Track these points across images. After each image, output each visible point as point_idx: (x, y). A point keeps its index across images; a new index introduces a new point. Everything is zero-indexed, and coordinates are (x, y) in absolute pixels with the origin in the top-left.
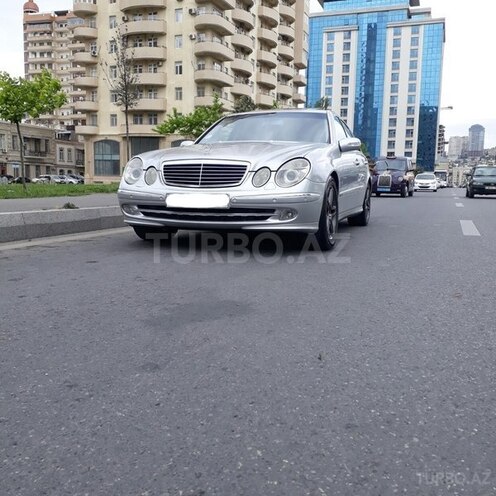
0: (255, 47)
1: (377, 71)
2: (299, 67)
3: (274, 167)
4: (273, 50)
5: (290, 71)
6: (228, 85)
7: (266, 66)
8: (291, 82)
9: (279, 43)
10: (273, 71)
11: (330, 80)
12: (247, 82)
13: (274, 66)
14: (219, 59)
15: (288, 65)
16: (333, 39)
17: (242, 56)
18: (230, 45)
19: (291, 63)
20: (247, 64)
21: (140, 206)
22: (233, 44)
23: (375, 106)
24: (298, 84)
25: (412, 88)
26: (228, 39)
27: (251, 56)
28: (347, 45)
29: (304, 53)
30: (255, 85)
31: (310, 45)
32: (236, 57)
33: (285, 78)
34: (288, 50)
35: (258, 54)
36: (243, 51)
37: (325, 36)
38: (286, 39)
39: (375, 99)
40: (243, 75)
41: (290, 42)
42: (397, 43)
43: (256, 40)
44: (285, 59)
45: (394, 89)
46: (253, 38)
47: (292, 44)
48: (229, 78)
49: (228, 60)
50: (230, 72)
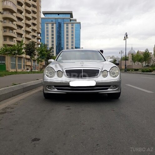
0: (24, 26)
1: (62, 36)
2: (38, 33)
4: (30, 27)
5: (35, 34)
6: (15, 38)
7: (28, 32)
8: (36, 38)
9: (32, 25)
10: (30, 34)
11: (48, 38)
12: (22, 37)
13: (31, 33)
14: (12, 29)
15: (35, 32)
16: (48, 26)
17: (20, 29)
18: (15, 25)
19: (36, 32)
20: (21, 31)
21: (55, 86)
22: (16, 25)
23: (62, 46)
24: (38, 39)
25: (72, 42)
26: (14, 23)
27: (23, 29)
28: (53, 28)
29: (40, 29)
30: (24, 38)
31: (42, 27)
32: (18, 29)
33: (34, 36)
34: (35, 28)
35: (25, 28)
36: (20, 27)
37: (45, 24)
38: (34, 24)
39: (62, 45)
40: (20, 35)
41: (35, 25)
42: (67, 28)
43: (24, 24)
44: (34, 31)
45: (67, 42)
46: (23, 23)
47: (36, 26)
48: (15, 35)
49: (15, 29)
50: (15, 33)
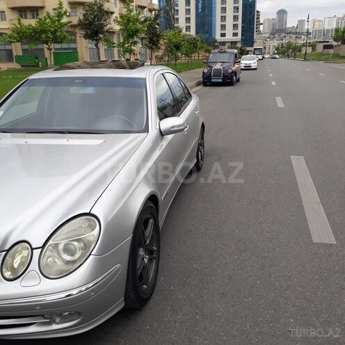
3: (37, 241)
